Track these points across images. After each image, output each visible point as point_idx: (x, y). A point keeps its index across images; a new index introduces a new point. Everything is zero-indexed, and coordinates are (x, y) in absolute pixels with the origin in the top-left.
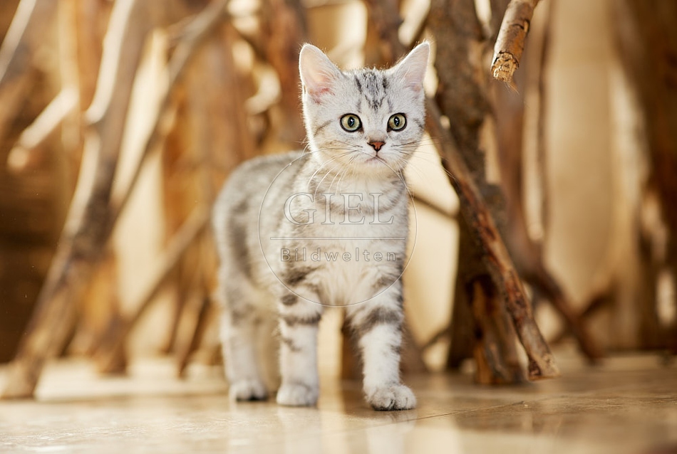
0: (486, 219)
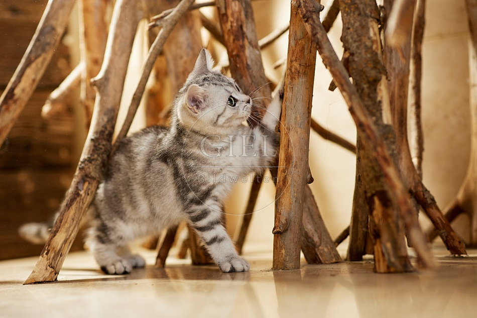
0: (383, 151)
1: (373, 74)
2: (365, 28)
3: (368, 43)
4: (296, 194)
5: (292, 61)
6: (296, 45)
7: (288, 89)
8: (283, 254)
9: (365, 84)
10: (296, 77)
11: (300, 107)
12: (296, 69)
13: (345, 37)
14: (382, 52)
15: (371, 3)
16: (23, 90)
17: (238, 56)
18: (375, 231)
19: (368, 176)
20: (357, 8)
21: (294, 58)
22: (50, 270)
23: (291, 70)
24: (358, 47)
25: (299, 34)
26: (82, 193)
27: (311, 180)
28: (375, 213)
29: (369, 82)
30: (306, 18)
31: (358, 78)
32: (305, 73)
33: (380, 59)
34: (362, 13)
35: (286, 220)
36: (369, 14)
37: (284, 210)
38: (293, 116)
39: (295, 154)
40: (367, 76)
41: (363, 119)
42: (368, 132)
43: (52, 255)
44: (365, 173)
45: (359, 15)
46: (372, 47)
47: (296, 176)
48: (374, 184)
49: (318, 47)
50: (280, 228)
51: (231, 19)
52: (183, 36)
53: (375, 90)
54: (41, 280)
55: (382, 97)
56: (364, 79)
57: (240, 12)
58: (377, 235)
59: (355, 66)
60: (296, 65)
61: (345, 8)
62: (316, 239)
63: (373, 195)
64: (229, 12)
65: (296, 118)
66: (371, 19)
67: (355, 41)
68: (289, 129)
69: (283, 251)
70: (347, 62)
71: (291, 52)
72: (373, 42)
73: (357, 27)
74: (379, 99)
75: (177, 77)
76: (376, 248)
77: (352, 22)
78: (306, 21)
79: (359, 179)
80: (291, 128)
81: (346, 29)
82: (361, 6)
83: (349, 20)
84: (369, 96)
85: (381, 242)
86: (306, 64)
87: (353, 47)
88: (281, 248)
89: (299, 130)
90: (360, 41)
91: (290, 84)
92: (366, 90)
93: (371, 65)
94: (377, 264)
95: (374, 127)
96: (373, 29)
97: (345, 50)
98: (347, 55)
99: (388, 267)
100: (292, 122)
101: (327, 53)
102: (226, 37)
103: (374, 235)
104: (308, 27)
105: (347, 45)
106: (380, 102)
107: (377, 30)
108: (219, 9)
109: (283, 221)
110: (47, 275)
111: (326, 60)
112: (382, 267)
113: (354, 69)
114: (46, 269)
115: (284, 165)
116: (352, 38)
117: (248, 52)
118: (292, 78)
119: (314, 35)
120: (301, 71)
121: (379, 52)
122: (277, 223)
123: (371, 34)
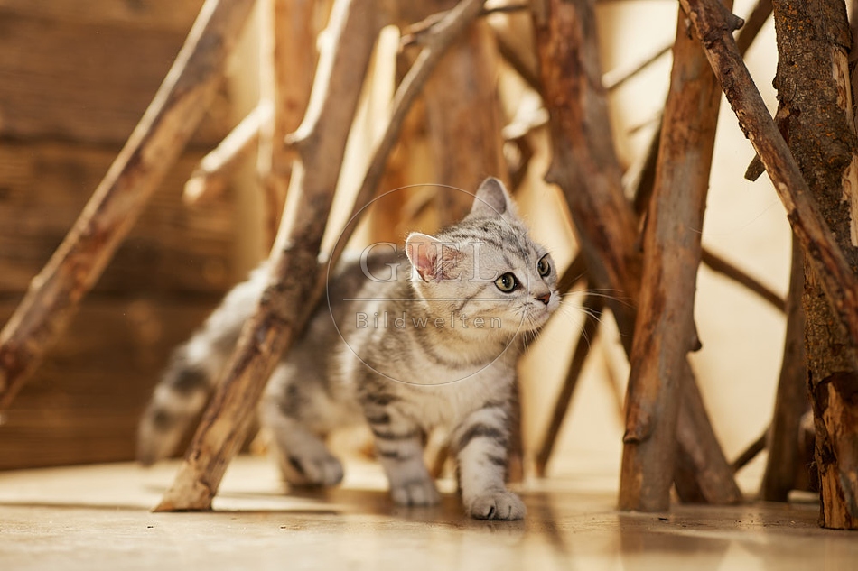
1: (835, 150)
2: (823, 63)
3: (828, 93)
4: (668, 371)
5: (673, 121)
6: (683, 91)
7: (664, 174)
8: (638, 482)
9: (819, 170)
10: (682, 152)
11: (686, 207)
12: (681, 136)
13: (784, 79)
14: (854, 110)
15: (836, 17)
16: (160, 153)
17: (566, 106)
18: (825, 447)
19: (817, 343)
20: (810, 26)
21: (679, 115)
22: (202, 488)
23: (670, 136)
24: (807, 100)
25: (691, 70)
26: (264, 347)
27: (698, 346)
28: (828, 413)
29: (826, 166)
30: (712, 40)
31: (805, 158)
32: (698, 145)
33: (851, 123)
34: (819, 34)
35: (649, 418)
36: (833, 37)
37: (646, 399)
38: (672, 224)
39: (672, 296)
40: (822, 155)
41: (817, 235)
42: (828, 260)
43: (205, 460)
44: (810, 339)
45: (813, 38)
46: (836, 101)
47: (670, 337)
48: (829, 358)
49: (732, 96)
50: (636, 433)
51: (556, 36)
52: (460, 66)
53: (840, 181)
54: (185, 505)
55: (849, 197)
56: (817, 159)
57: (573, 26)
58: (830, 457)
59: (800, 136)
60: (682, 128)
61: (787, 24)
62: (699, 457)
63: (825, 381)
64: (554, 24)
65: (676, 228)
66: (835, 47)
67: (802, 88)
68: (661, 248)
69: (640, 477)
70: (784, 126)
71: (673, 103)
72: (837, 90)
73: (807, 61)
74: (845, 198)
75: (446, 141)
76: (824, 480)
77: (800, 51)
78: (710, 47)
79: (790, 349)
80: (666, 245)
81: (785, 63)
82: (817, 23)
83: (793, 46)
84: (825, 192)
85: (837, 470)
86: (701, 127)
87: (799, 99)
88: (636, 470)
89: (681, 251)
90: (812, 87)
91: (669, 162)
92: (821, 181)
93: (832, 135)
94: (826, 512)
95: (837, 252)
96: (839, 66)
97: (782, 105)
98: (786, 113)
99: (849, 518)
100: (669, 235)
101: (750, 109)
102: (546, 70)
103: (823, 457)
104: (713, 58)
105: (786, 95)
106: (847, 204)
107: (845, 68)
108: (534, 18)
109: (643, 419)
110: (195, 496)
111: (748, 122)
112: (837, 517)
113: (799, 141)
114: (195, 487)
115: (650, 314)
116: (797, 82)
117: (586, 100)
118: (673, 153)
119: (726, 73)
120: (691, 140)
121: (848, 110)
122: (631, 424)
123: (835, 76)
